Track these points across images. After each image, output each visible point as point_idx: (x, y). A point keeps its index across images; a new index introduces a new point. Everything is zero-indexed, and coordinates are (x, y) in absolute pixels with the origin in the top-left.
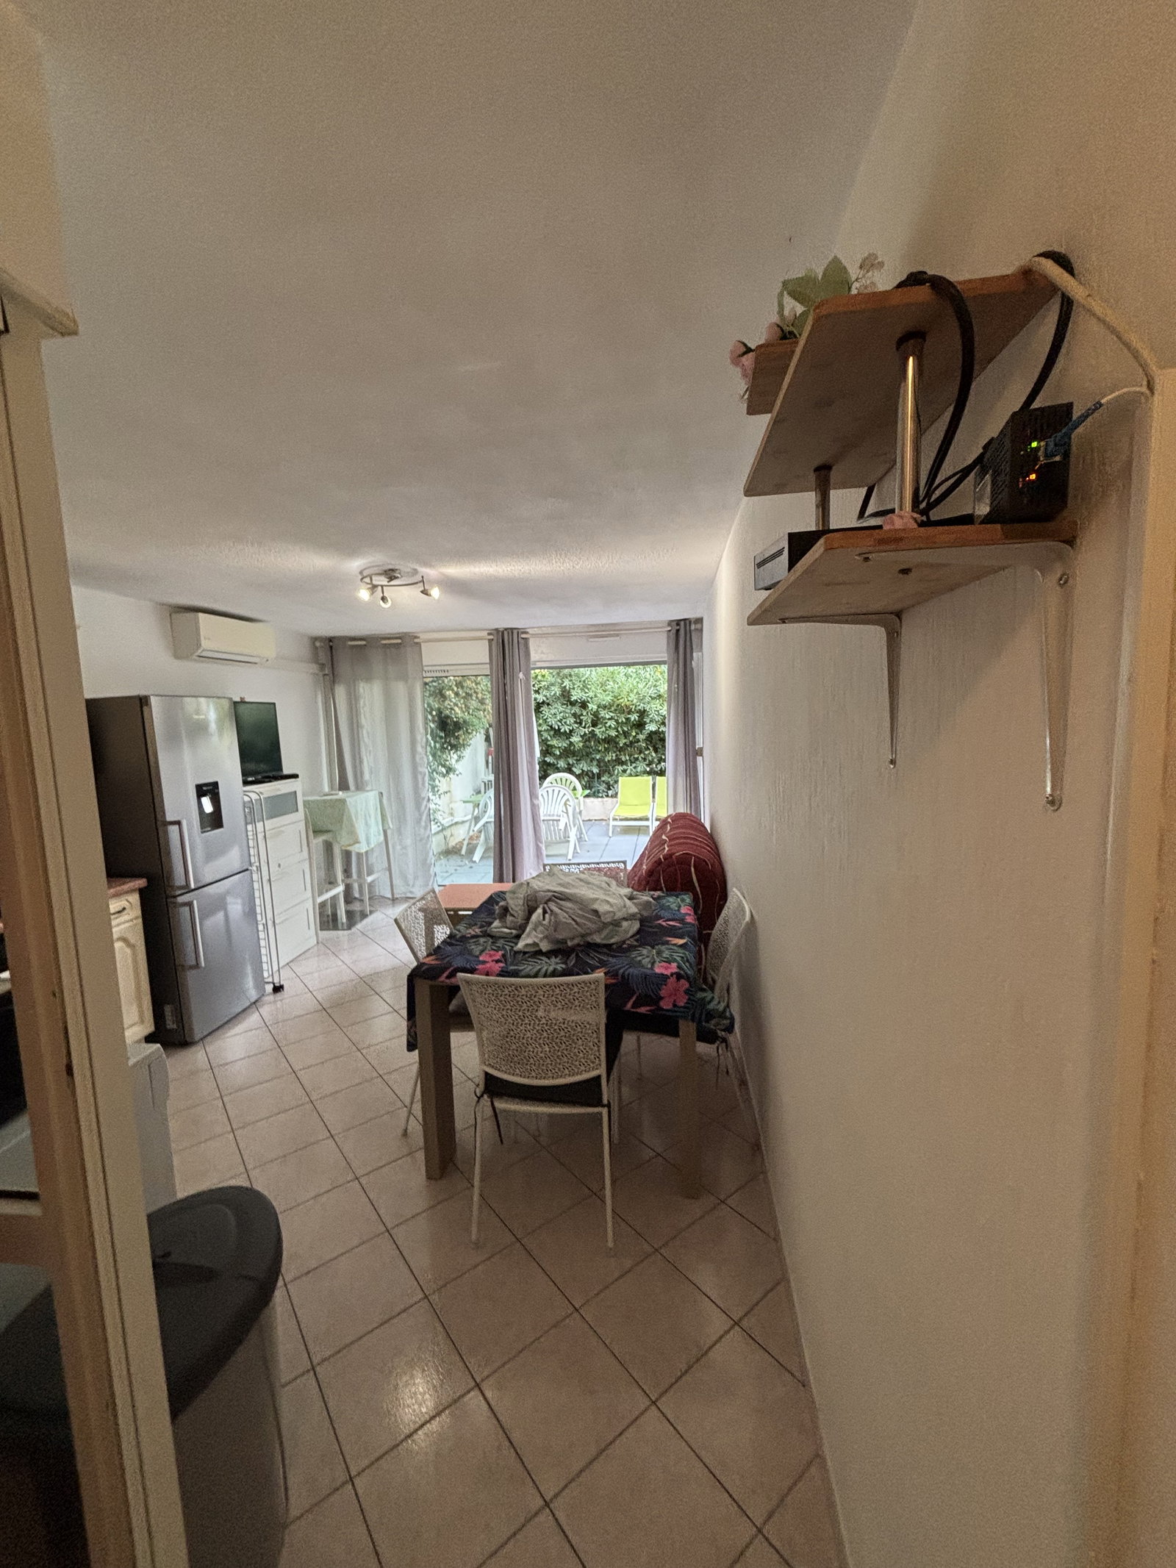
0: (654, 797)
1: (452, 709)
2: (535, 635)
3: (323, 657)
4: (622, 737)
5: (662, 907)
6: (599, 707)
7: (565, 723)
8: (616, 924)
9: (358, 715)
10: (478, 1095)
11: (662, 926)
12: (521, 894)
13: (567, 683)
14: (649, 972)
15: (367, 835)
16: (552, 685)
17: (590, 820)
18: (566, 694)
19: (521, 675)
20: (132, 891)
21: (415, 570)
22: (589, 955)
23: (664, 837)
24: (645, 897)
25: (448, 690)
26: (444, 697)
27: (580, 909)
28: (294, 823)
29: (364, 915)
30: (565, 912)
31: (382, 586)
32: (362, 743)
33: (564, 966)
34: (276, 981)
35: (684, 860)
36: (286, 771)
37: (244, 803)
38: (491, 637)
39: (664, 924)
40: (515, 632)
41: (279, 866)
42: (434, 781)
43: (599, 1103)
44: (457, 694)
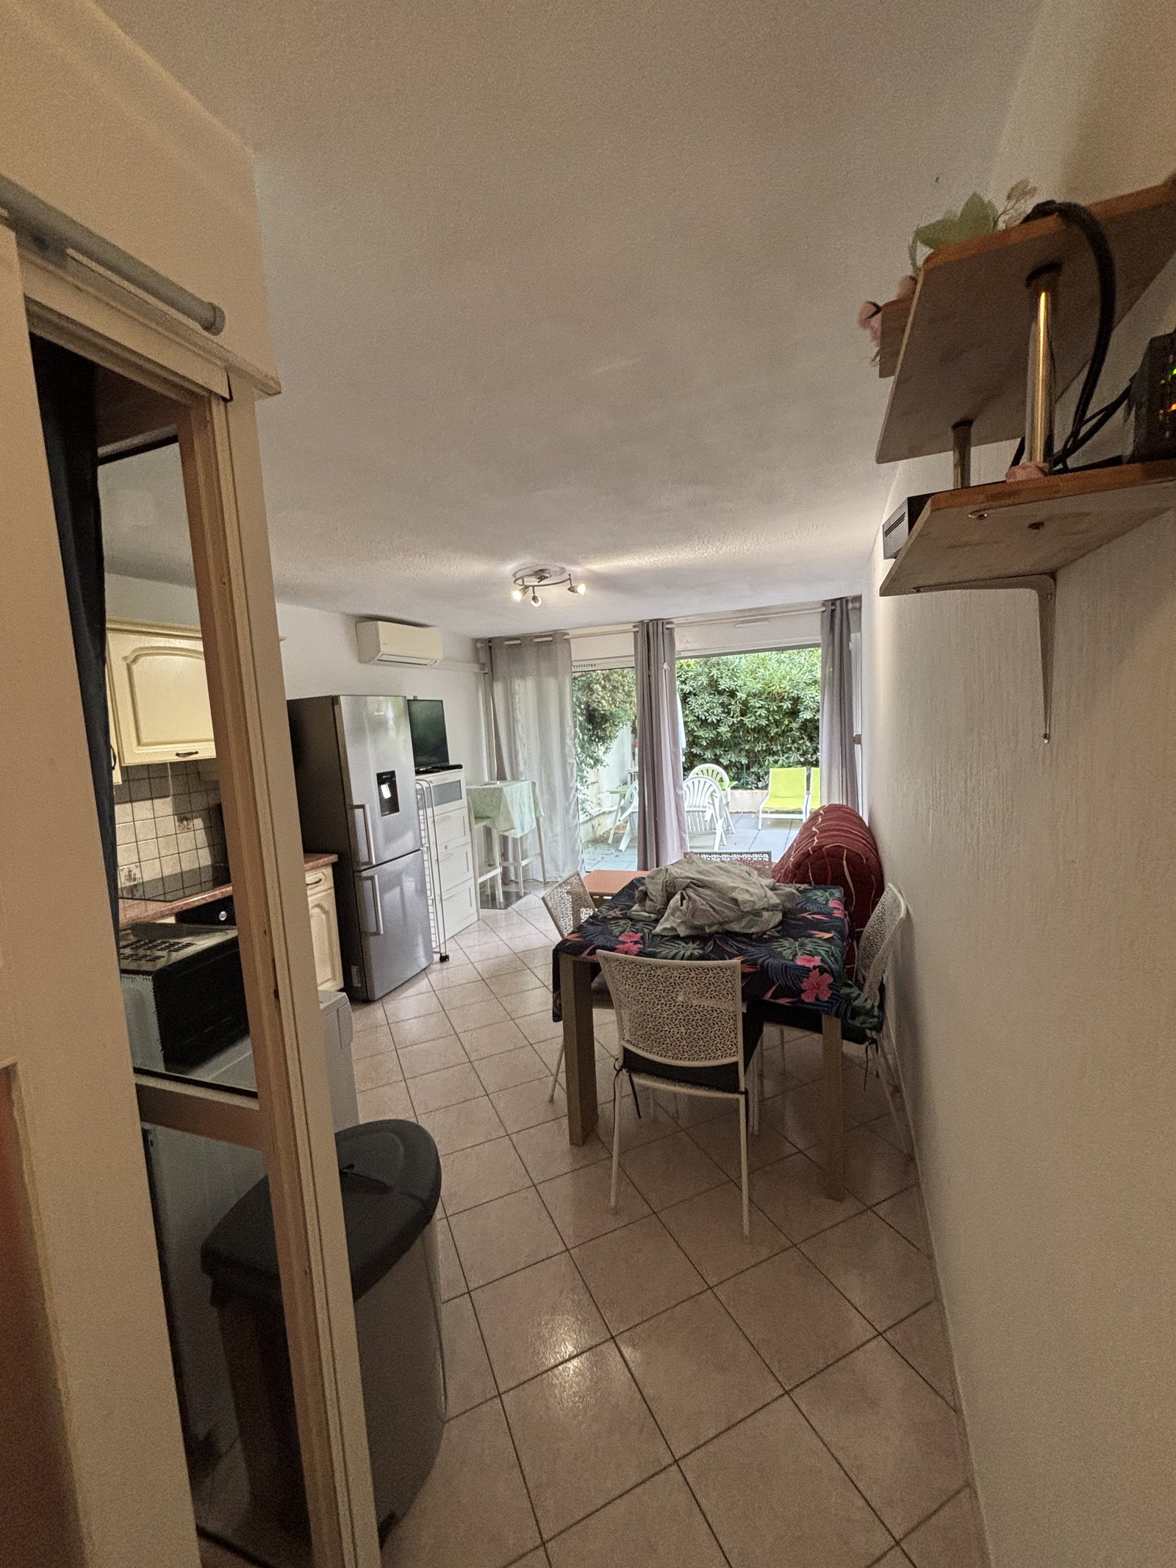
0: (808, 789)
1: (599, 702)
2: (680, 625)
3: (483, 657)
4: (774, 726)
5: (808, 900)
6: (748, 696)
7: (713, 713)
8: (757, 913)
9: (514, 710)
10: (618, 1068)
11: (807, 918)
12: (661, 879)
13: (714, 672)
14: (791, 963)
15: (521, 822)
16: (700, 674)
17: (737, 812)
18: (713, 685)
19: (666, 666)
20: (326, 865)
21: (563, 568)
22: (727, 944)
23: (814, 829)
24: (790, 889)
25: (596, 684)
26: (591, 690)
27: (719, 897)
28: (458, 810)
29: (521, 897)
30: (704, 899)
31: (533, 586)
32: (517, 737)
33: (701, 952)
34: (443, 951)
35: (835, 854)
36: (452, 762)
37: (417, 790)
38: (636, 629)
39: (809, 917)
40: (660, 623)
41: (446, 847)
42: (582, 772)
43: (735, 1089)
44: (604, 687)
